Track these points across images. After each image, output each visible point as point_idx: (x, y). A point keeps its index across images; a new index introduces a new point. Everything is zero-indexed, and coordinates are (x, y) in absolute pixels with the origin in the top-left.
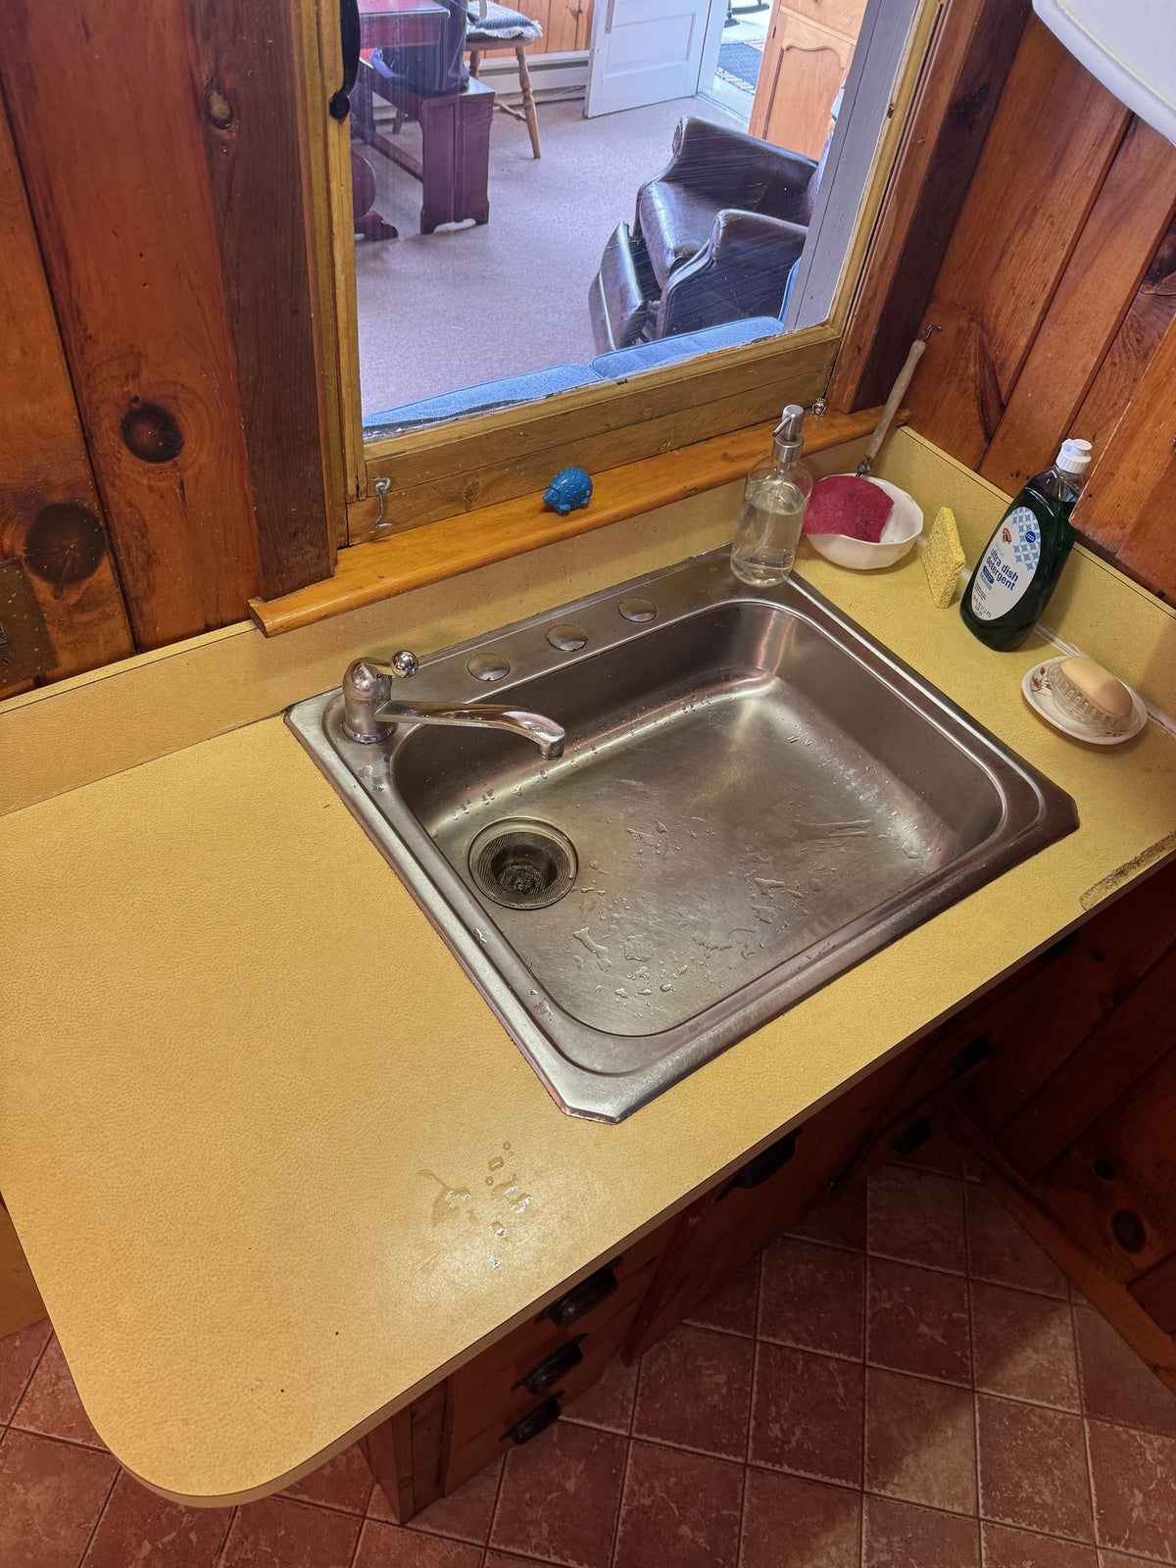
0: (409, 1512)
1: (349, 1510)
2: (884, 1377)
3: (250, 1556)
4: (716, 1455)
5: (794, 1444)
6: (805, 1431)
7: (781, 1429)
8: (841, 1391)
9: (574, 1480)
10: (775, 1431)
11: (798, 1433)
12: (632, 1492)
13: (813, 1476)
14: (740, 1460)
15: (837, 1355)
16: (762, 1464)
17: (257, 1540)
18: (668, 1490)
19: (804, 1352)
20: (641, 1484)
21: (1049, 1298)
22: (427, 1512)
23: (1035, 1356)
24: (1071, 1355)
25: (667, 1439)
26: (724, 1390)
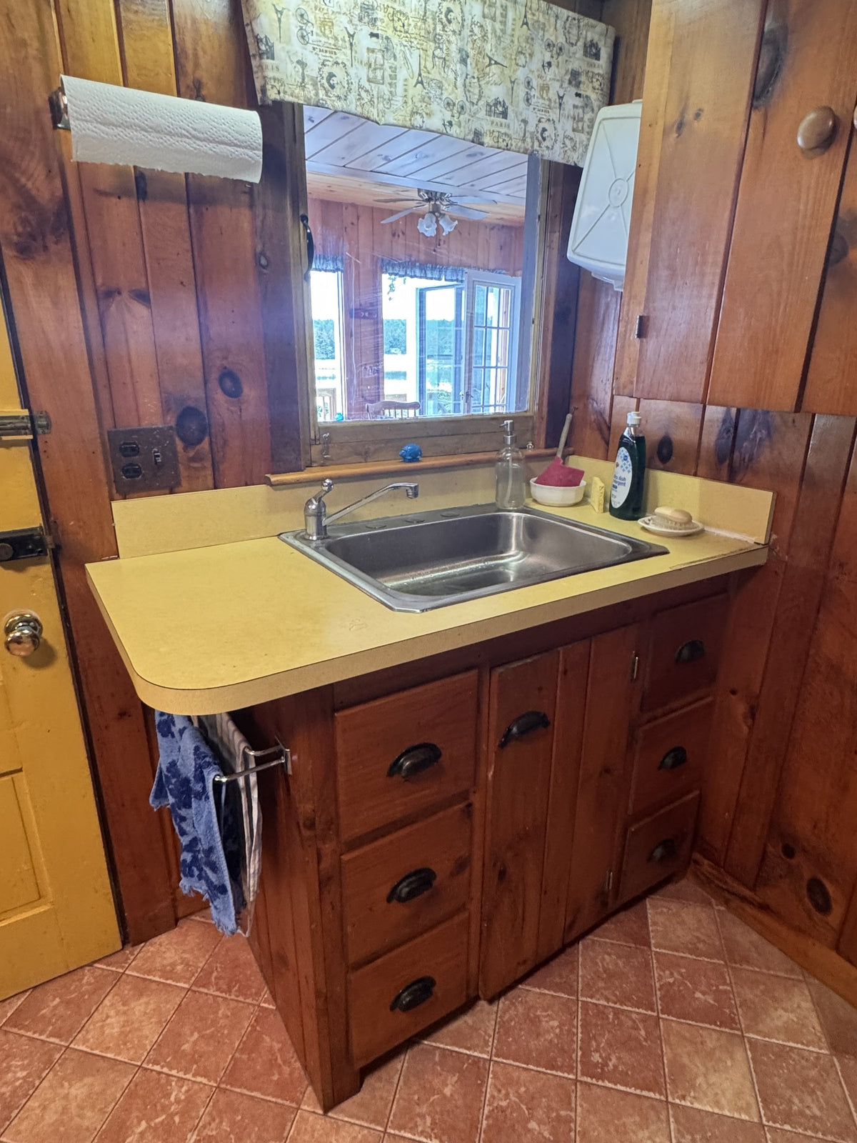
0: (330, 1103)
1: (287, 1103)
2: (673, 1024)
3: (214, 1133)
4: (554, 1072)
5: (611, 1067)
6: (619, 1058)
7: (601, 1056)
8: (643, 1033)
9: (450, 1087)
10: (596, 1058)
11: (614, 1059)
12: (493, 1097)
13: (628, 1090)
14: (571, 1076)
15: (637, 1010)
16: (589, 1080)
17: (221, 1122)
18: (519, 1096)
19: (612, 1008)
20: (499, 1091)
21: (789, 979)
22: (345, 1105)
23: (786, 1014)
24: (814, 1014)
25: (517, 1061)
26: (557, 1031)
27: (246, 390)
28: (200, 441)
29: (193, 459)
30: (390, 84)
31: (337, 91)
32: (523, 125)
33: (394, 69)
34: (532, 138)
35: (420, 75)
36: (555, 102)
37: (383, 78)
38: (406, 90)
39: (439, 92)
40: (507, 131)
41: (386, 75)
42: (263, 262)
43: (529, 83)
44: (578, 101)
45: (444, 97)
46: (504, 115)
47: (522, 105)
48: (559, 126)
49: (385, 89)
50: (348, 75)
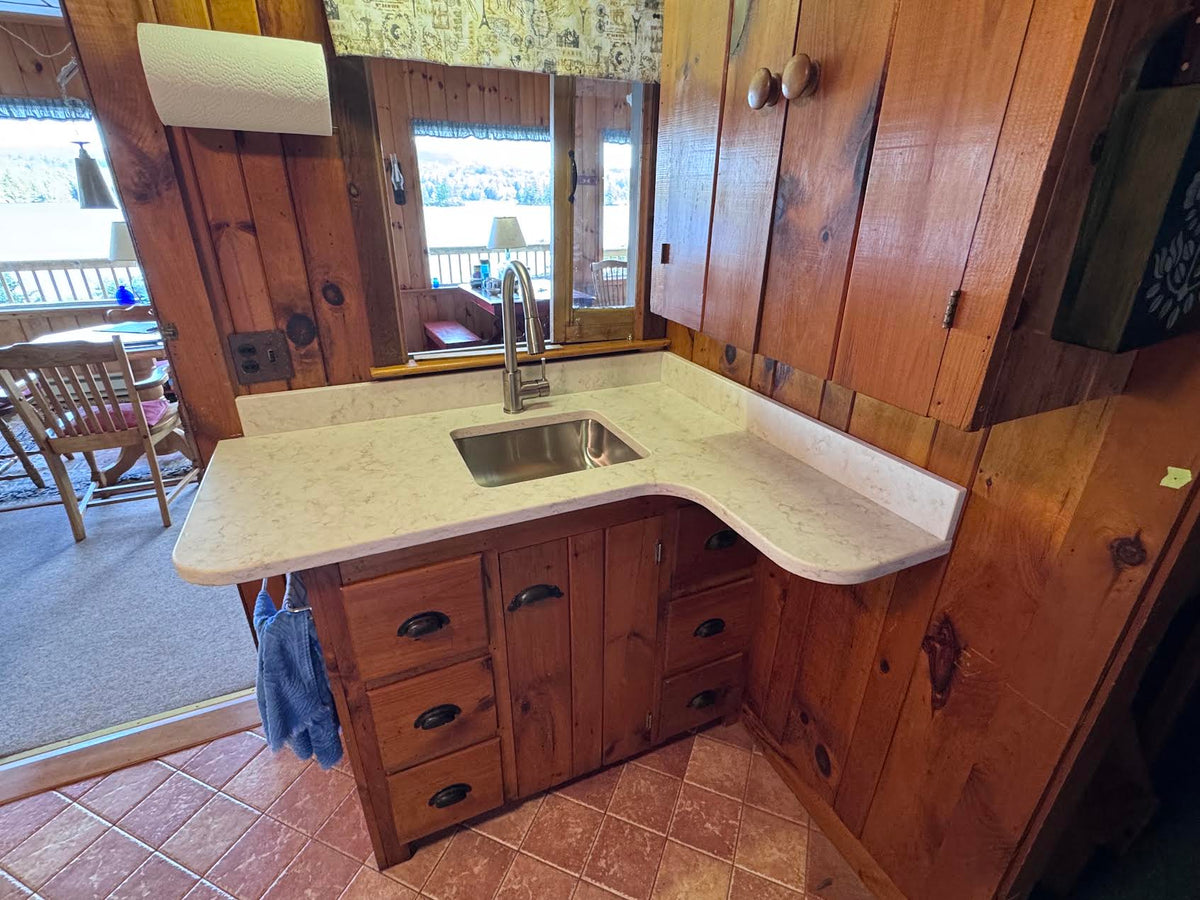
0: (385, 864)
1: (356, 858)
2: (677, 847)
3: (299, 872)
4: (564, 869)
5: (611, 873)
6: (620, 867)
7: (606, 863)
8: (648, 849)
9: (479, 867)
10: (602, 863)
11: (616, 867)
12: (510, 880)
13: (618, 893)
14: (577, 875)
15: (651, 830)
16: (589, 880)
17: (307, 863)
18: (530, 883)
19: (632, 825)
20: (516, 877)
21: (794, 823)
22: (396, 867)
23: (778, 854)
24: (804, 857)
25: (539, 856)
26: (579, 836)
27: (347, 299)
28: (310, 341)
29: (306, 356)
30: (455, 28)
31: (402, 41)
32: (596, 52)
33: (458, 14)
34: (606, 63)
35: (484, 17)
36: (631, 26)
37: (448, 23)
38: (471, 32)
39: (505, 29)
40: (579, 59)
41: (451, 19)
42: (354, 191)
43: (601, 11)
44: (656, 22)
45: (511, 34)
46: (576, 44)
47: (595, 32)
48: (636, 50)
49: (451, 33)
50: (411, 25)
